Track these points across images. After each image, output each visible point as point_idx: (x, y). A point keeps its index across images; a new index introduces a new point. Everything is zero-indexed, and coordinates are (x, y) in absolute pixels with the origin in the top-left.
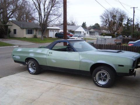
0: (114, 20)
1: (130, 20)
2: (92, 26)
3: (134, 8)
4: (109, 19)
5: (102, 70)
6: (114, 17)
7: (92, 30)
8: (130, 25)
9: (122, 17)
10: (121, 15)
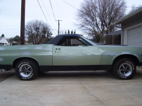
0: (37, 32)
1: (49, 33)
2: (12, 38)
3: (59, 20)
4: (32, 31)
5: (126, 62)
6: (37, 29)
7: (14, 42)
8: (50, 38)
9: (45, 29)
10: (44, 28)
